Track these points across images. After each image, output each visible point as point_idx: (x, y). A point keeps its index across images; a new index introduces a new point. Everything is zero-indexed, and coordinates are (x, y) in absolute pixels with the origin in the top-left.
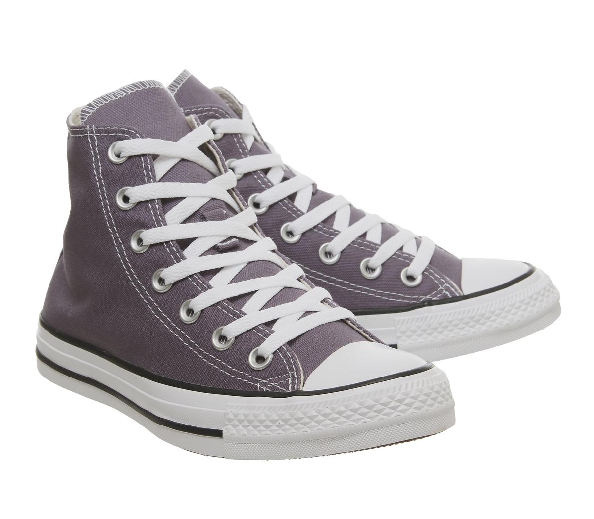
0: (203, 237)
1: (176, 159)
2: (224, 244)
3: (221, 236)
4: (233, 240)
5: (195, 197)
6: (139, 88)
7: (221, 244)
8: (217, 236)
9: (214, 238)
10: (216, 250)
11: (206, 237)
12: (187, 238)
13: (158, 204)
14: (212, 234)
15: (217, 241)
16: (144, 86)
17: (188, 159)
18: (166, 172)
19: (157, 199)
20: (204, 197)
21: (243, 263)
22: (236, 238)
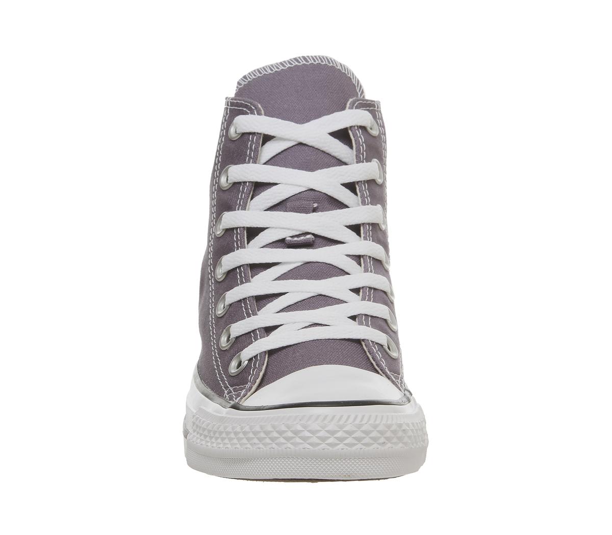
0: (273, 228)
1: (292, 142)
2: (296, 239)
3: (293, 230)
4: (308, 236)
5: (288, 184)
6: (300, 62)
7: (290, 239)
8: (289, 229)
9: (285, 230)
10: (282, 243)
11: (276, 228)
12: (255, 226)
13: (247, 187)
14: (281, 226)
15: (286, 234)
16: (307, 61)
17: (307, 144)
18: (275, 154)
19: (249, 182)
20: (300, 186)
21: (299, 262)
22: (313, 234)
